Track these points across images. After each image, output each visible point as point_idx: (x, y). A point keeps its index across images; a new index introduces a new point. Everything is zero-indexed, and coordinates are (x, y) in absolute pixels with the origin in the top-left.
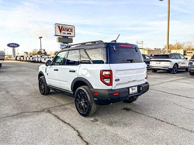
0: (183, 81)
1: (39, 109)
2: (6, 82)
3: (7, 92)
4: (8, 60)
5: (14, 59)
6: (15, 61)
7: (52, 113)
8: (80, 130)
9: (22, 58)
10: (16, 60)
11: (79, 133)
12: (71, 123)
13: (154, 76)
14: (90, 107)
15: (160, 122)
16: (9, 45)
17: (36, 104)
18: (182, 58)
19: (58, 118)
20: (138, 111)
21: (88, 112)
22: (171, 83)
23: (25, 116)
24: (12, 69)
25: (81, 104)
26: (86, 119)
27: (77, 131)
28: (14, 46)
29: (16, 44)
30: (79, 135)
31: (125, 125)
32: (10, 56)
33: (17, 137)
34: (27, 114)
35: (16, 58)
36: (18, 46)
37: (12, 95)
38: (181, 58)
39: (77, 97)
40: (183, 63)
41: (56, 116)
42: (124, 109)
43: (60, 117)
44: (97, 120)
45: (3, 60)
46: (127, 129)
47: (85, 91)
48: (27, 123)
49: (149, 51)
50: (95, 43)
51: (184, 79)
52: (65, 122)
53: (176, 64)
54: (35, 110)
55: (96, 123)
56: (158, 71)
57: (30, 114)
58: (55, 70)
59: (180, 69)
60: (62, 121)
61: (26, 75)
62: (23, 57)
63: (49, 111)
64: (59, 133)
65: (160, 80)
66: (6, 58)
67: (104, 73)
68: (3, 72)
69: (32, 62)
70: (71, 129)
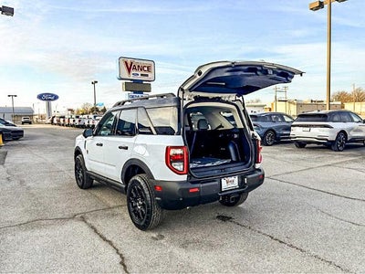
0: (352, 165)
1: (67, 214)
2: (25, 164)
3: (22, 182)
4: (39, 123)
5: (49, 121)
6: (50, 126)
7: (88, 221)
8: (127, 254)
9: (62, 120)
10: (52, 123)
11: (123, 258)
12: (114, 241)
13: (297, 155)
14: (150, 212)
15: (276, 244)
16: (40, 97)
17: (64, 205)
18: (356, 119)
19: (96, 231)
20: (243, 222)
21: (146, 222)
22: (326, 169)
23: (39, 227)
24: (41, 140)
25: (136, 206)
26: (145, 234)
27: (121, 255)
28: (48, 98)
29: (52, 95)
30: (122, 263)
31: (211, 246)
32: (42, 117)
33: (17, 261)
34: (44, 222)
35: (52, 121)
36: (56, 97)
37: (28, 188)
38: (353, 121)
39: (131, 195)
40: (357, 131)
41: (92, 227)
42: (218, 217)
43: (98, 228)
44: (162, 237)
45: (30, 123)
46: (211, 254)
47: (142, 184)
48: (41, 238)
49: (299, 105)
50: (162, 97)
51: (355, 161)
52: (105, 239)
53: (343, 132)
54: (60, 216)
55: (158, 242)
56: (307, 145)
57: (50, 222)
58: (98, 145)
59: (351, 141)
60: (101, 236)
61: (63, 151)
62: (64, 117)
63: (83, 219)
64: (90, 258)
65: (305, 163)
66: (35, 120)
67: (172, 152)
68: (24, 145)
69: (78, 127)
70: (111, 251)
